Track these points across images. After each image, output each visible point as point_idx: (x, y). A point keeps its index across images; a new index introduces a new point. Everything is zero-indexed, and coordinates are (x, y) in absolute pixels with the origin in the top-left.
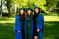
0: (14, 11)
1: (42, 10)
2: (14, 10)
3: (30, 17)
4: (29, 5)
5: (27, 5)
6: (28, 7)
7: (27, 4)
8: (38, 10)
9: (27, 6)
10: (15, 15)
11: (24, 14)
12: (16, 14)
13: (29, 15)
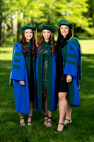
0: (11, 31)
1: (78, 25)
2: (12, 28)
3: (47, 46)
4: (48, 14)
5: (43, 15)
6: (45, 20)
7: (41, 14)
8: (67, 30)
9: (42, 17)
10: (14, 40)
11: (33, 40)
12: (16, 38)
13: (47, 41)
